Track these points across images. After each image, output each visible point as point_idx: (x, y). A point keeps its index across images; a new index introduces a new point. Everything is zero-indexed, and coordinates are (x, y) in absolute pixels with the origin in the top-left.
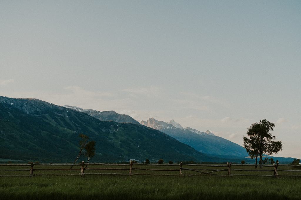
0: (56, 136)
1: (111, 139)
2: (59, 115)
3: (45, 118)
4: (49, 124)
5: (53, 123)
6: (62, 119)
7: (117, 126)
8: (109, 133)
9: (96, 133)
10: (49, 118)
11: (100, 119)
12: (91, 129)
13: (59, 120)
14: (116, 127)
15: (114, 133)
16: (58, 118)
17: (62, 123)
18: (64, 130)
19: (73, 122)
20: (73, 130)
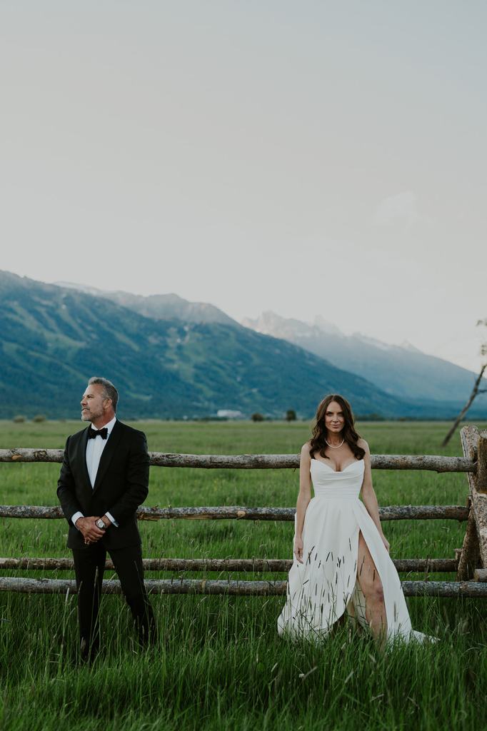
0: (37, 355)
1: (172, 361)
2: (45, 303)
3: (12, 311)
4: (21, 325)
5: (30, 323)
6: (53, 313)
7: (186, 329)
8: (166, 347)
9: (136, 347)
10: (20, 310)
11: (145, 313)
12: (121, 337)
13: (45, 315)
14: (182, 333)
15: (180, 347)
16: (42, 310)
17: (52, 323)
18: (57, 340)
19: (79, 321)
20: (80, 339)
